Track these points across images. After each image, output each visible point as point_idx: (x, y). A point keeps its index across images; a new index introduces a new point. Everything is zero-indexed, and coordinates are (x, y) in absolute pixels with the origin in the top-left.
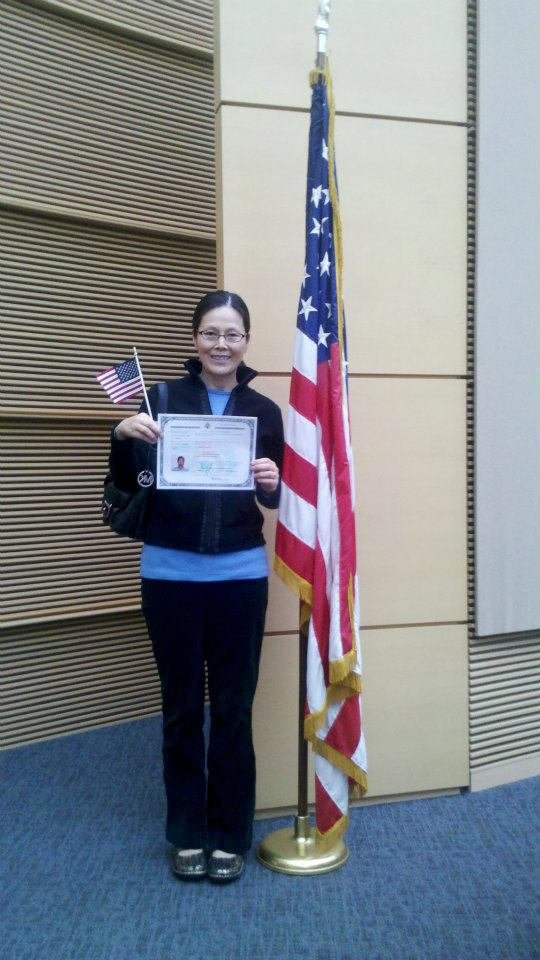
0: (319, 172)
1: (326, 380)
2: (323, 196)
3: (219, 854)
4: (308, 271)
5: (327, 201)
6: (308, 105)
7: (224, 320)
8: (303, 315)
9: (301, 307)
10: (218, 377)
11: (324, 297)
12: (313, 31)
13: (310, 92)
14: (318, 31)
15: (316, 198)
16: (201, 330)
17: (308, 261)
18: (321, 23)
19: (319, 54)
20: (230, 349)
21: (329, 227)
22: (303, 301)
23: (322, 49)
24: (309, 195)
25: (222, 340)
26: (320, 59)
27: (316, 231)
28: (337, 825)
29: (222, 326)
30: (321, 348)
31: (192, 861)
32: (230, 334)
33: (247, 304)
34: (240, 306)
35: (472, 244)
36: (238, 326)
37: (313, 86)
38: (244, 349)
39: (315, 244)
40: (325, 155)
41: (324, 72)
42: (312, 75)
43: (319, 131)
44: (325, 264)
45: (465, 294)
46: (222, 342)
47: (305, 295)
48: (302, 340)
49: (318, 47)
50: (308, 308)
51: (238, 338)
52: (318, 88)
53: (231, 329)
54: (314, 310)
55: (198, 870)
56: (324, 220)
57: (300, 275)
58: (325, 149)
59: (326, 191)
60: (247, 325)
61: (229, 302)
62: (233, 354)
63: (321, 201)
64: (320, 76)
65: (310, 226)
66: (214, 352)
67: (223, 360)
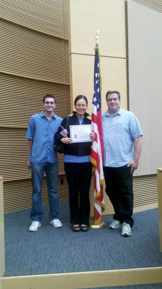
0: (97, 70)
1: (99, 115)
2: (98, 75)
3: (83, 225)
4: (95, 91)
5: (99, 76)
6: (94, 54)
7: (82, 102)
8: (94, 101)
9: (93, 99)
10: (81, 115)
11: (98, 98)
12: (95, 39)
13: (95, 52)
14: (96, 39)
15: (96, 75)
16: (76, 104)
17: (95, 89)
18: (97, 37)
19: (96, 44)
20: (83, 109)
21: (99, 82)
22: (94, 98)
23: (97, 43)
24: (95, 75)
25: (81, 106)
26: (97, 45)
27: (96, 83)
28: (100, 218)
29: (81, 103)
30: (98, 109)
31: (77, 227)
32: (83, 105)
33: (87, 98)
34: (85, 99)
35: (128, 86)
36: (85, 103)
37: (95, 51)
38: (86, 109)
39: (96, 85)
40: (98, 66)
41: (98, 48)
42: (95, 48)
43: (97, 60)
44: (98, 90)
45: (127, 97)
46: (81, 107)
47: (94, 97)
48: (94, 106)
49: (96, 42)
50: (95, 100)
51: (85, 106)
52: (97, 51)
53: (84, 104)
54: (96, 100)
55: (78, 229)
56: (98, 80)
57: (93, 92)
58: (98, 65)
59: (98, 74)
60: (87, 103)
61: (83, 98)
62: (84, 110)
63: (98, 76)
64: (97, 49)
65: (95, 82)
66: (80, 109)
67: (81, 111)
